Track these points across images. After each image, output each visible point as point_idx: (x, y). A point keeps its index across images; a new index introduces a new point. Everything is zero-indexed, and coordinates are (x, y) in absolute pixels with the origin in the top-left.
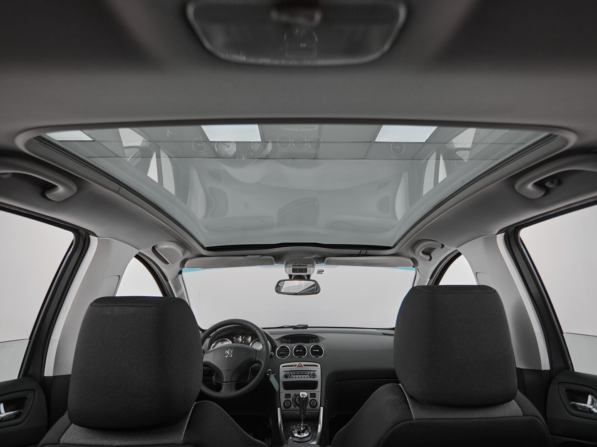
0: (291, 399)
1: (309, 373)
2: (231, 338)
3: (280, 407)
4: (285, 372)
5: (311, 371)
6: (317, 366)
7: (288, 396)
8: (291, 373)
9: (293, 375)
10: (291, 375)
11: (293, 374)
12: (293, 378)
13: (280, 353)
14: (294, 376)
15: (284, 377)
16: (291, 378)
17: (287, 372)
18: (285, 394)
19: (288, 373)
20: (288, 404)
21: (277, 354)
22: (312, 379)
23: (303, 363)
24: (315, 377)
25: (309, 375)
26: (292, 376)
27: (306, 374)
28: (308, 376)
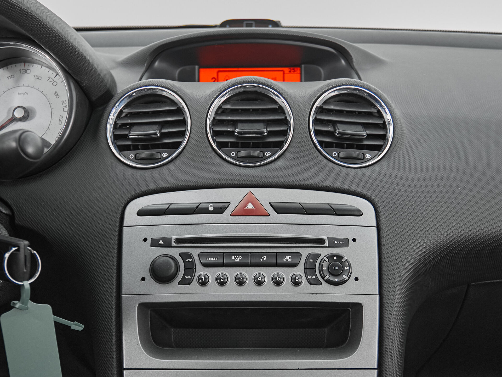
1: (305, 253)
4: (155, 243)
5: (321, 241)
6: (358, 213)
8: (195, 253)
9: (206, 265)
10: (190, 268)
11: (210, 259)
12: (203, 282)
13: (134, 133)
14: (212, 273)
15: (149, 280)
16: (195, 282)
17: (167, 243)
19: (175, 252)
21: (116, 137)
22: (322, 294)
24: (344, 281)
25: (309, 269)
26: (200, 271)
27: (288, 259)
28: (300, 270)
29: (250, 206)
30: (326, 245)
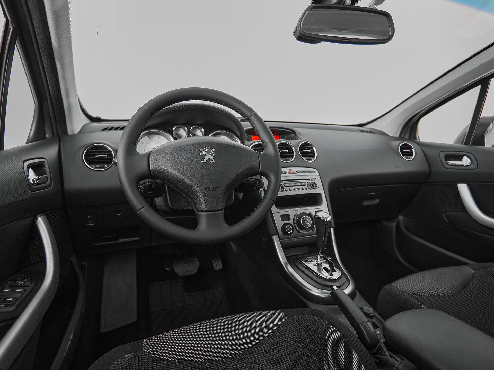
0: (291, 222)
1: (307, 182)
2: (167, 130)
3: (277, 234)
5: (309, 179)
6: (314, 172)
7: (285, 217)
8: (282, 184)
10: (282, 188)
11: (286, 185)
12: (286, 191)
14: (288, 188)
16: (284, 191)
18: (281, 215)
20: (290, 229)
22: (312, 191)
23: (295, 169)
24: (316, 188)
25: (308, 186)
26: (285, 188)
27: (303, 184)
28: (306, 186)
29: (292, 172)
30: (311, 180)
